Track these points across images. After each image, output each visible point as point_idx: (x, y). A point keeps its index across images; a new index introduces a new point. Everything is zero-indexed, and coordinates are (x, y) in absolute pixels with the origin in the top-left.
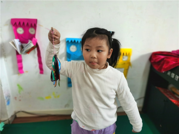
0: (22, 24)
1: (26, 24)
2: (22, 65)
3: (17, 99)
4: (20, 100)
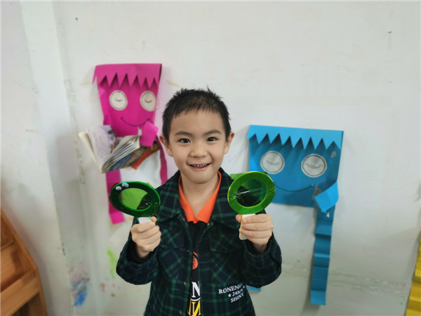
0: (121, 79)
1: (131, 80)
3: (106, 288)
4: (113, 295)
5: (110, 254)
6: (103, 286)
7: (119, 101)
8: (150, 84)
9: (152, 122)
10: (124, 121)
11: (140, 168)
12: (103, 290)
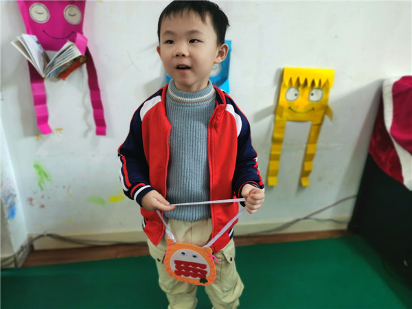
2: (45, 110)
3: (34, 202)
4: (42, 206)
5: (37, 166)
6: (31, 200)
7: (40, 14)
9: (81, 33)
10: (46, 33)
11: (67, 79)
12: (31, 204)
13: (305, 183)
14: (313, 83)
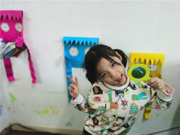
0: (5, 17)
1: (10, 18)
4: (14, 112)
5: (10, 94)
6: (9, 108)
7: (5, 27)
8: (18, 19)
10: (9, 36)
12: (10, 110)
13: (146, 117)
14: (150, 61)
